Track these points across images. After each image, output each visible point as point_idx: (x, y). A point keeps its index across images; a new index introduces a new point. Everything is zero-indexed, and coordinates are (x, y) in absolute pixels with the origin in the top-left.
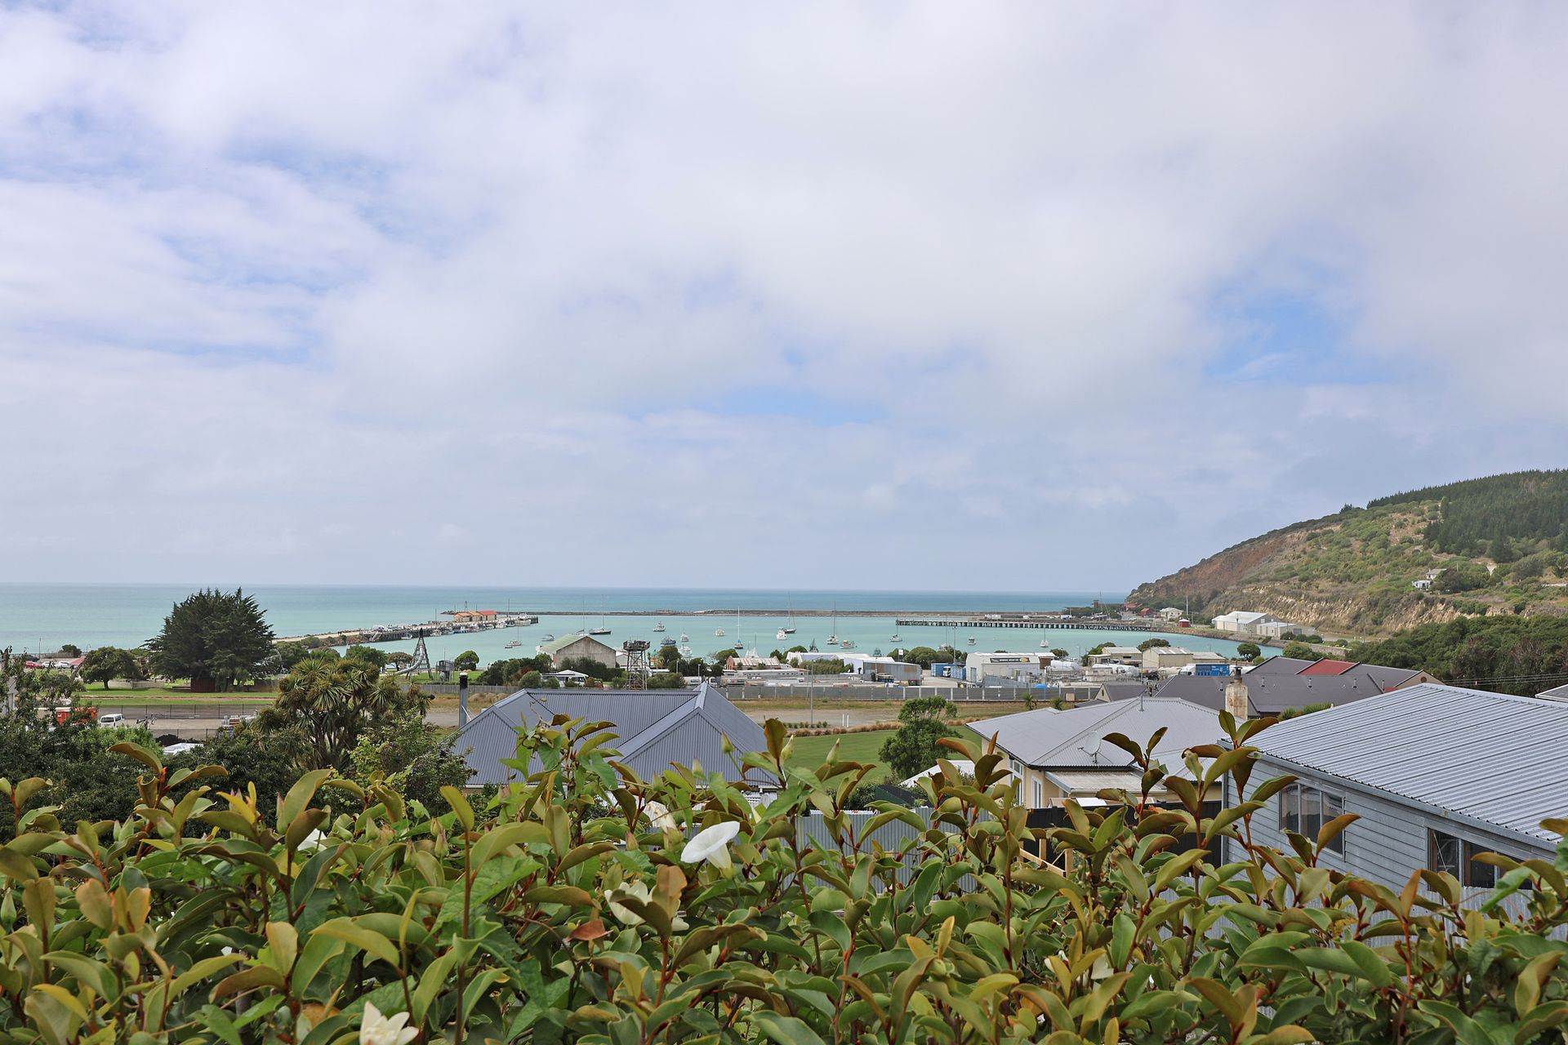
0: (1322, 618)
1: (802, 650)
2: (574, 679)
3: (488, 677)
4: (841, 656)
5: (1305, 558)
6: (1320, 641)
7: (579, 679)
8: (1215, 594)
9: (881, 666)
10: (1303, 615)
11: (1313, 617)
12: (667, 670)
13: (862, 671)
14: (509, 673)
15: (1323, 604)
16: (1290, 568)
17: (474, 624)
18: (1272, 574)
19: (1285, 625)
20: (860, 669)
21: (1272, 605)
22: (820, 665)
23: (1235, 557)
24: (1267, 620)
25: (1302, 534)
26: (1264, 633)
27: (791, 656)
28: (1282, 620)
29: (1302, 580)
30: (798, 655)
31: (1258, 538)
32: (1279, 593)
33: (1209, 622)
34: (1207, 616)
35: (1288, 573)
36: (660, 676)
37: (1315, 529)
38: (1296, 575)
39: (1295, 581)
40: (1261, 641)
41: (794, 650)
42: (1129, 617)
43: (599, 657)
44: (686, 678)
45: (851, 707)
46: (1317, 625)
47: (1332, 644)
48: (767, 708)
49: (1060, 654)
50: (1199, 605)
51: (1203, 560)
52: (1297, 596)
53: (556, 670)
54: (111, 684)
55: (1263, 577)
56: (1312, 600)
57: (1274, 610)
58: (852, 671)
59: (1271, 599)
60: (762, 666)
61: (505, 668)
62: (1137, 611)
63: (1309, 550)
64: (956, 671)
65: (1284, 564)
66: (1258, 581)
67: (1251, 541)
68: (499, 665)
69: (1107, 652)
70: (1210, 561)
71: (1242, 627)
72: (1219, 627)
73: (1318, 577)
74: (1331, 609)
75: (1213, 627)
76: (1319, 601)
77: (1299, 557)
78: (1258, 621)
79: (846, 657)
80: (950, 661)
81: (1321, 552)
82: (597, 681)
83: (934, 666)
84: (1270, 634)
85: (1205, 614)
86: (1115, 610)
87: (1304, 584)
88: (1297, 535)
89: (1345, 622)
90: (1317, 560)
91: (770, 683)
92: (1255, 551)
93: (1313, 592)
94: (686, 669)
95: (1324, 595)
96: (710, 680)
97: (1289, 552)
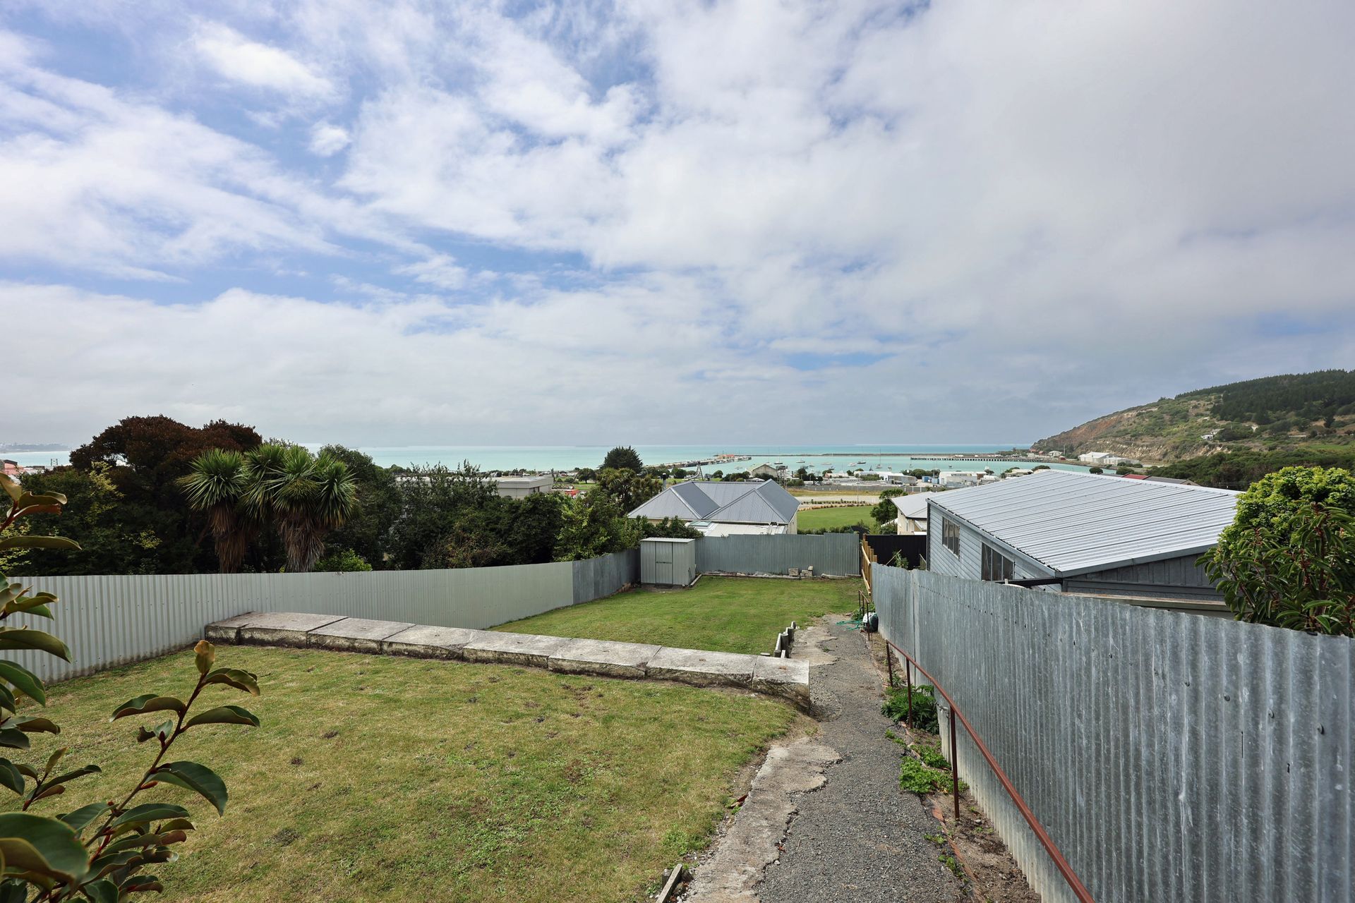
1: (862, 470)
4: (878, 473)
5: (1135, 425)
7: (761, 482)
8: (1081, 444)
9: (896, 478)
11: (1138, 455)
12: (799, 478)
15: (1145, 448)
16: (1125, 430)
17: (725, 460)
18: (1115, 433)
19: (1118, 459)
20: (886, 479)
21: (1113, 449)
22: (869, 477)
23: (1092, 426)
24: (1110, 456)
25: (1134, 413)
26: (1108, 463)
27: (855, 473)
29: (1132, 436)
30: (859, 472)
31: (1107, 416)
32: (1118, 443)
33: (1076, 458)
35: (1124, 433)
36: (795, 481)
37: (1142, 411)
38: (1129, 434)
39: (1128, 437)
40: (1106, 467)
41: (858, 470)
42: (1031, 455)
43: (769, 472)
44: (806, 482)
46: (1140, 459)
48: (840, 495)
49: (989, 472)
50: (1072, 449)
51: (1075, 428)
52: (1129, 444)
53: (752, 478)
54: (588, 481)
55: (1109, 435)
56: (1138, 446)
57: (1115, 451)
58: (882, 479)
59: (1113, 446)
60: (841, 477)
61: (733, 476)
62: (1037, 453)
63: (1137, 421)
64: (934, 480)
65: (1122, 428)
66: (1106, 437)
67: (1103, 418)
68: (728, 475)
69: (1015, 471)
70: (1079, 428)
71: (1095, 459)
72: (1082, 460)
73: (1142, 435)
74: (1150, 451)
75: (1079, 459)
76: (1142, 446)
77: (1131, 425)
78: (1105, 457)
79: (881, 473)
80: (931, 475)
81: (1144, 422)
83: (923, 478)
84: (1111, 462)
85: (1074, 454)
86: (1025, 452)
87: (1133, 438)
88: (1130, 413)
89: (1157, 457)
90: (1142, 426)
91: (843, 484)
92: (1106, 422)
93: (1139, 442)
94: (807, 478)
95: (1145, 444)
96: (816, 483)
97: (1125, 423)
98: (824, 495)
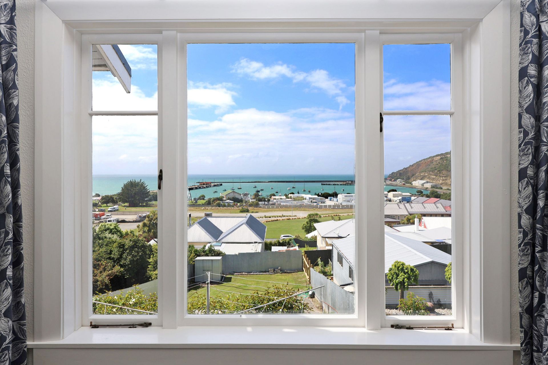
0: (443, 182)
1: (293, 193)
2: (230, 203)
3: (207, 202)
5: (439, 165)
6: (442, 189)
7: (231, 203)
8: (413, 175)
9: (314, 199)
10: (438, 181)
11: (441, 182)
12: (255, 200)
13: (308, 200)
14: (213, 201)
15: (444, 178)
16: (435, 167)
17: (205, 186)
18: (430, 169)
19: (432, 184)
20: (308, 199)
21: (429, 178)
22: (298, 198)
23: (418, 164)
24: (427, 182)
25: (439, 158)
26: (426, 186)
28: (432, 183)
29: (438, 171)
30: (292, 195)
31: (426, 159)
32: (431, 175)
34: (411, 181)
35: (434, 169)
36: (253, 202)
37: (443, 156)
38: (436, 169)
39: (436, 171)
40: (425, 189)
41: (291, 194)
43: (237, 196)
44: (259, 202)
45: (304, 210)
46: (442, 184)
47: (445, 189)
48: (281, 211)
50: (408, 178)
51: (410, 165)
52: (436, 176)
53: (225, 200)
54: (108, 205)
55: (427, 170)
56: (441, 177)
57: (430, 179)
58: (306, 200)
59: (429, 176)
60: (281, 199)
61: (212, 200)
62: (391, 180)
63: (440, 162)
64: (335, 200)
65: (433, 166)
66: (425, 171)
67: (424, 159)
68: (210, 199)
70: (412, 166)
71: (420, 185)
72: (414, 185)
73: (443, 170)
74: (446, 179)
75: (412, 184)
76: (443, 177)
77: (438, 164)
78: (425, 183)
79: (304, 196)
80: (334, 196)
81: (444, 163)
82: (236, 203)
83: (329, 198)
84: (428, 187)
85: (410, 181)
87: (438, 172)
88: (437, 158)
90: (443, 165)
91: (282, 204)
92: (425, 162)
93: (441, 175)
94: (260, 200)
95: (444, 175)
96: (266, 203)
97: (435, 163)
98: (271, 211)
